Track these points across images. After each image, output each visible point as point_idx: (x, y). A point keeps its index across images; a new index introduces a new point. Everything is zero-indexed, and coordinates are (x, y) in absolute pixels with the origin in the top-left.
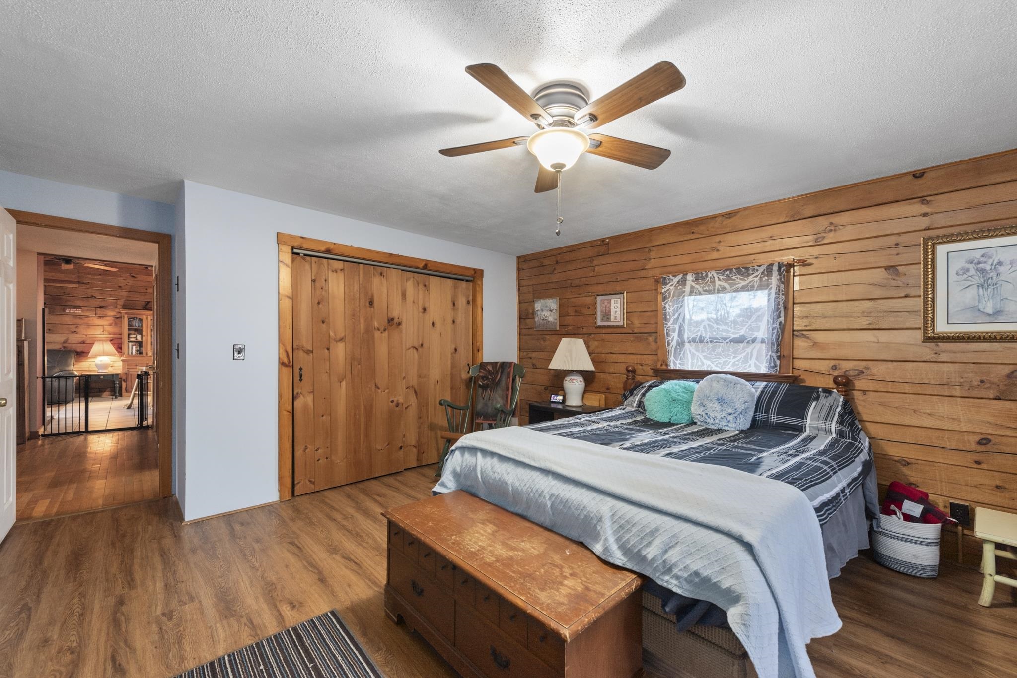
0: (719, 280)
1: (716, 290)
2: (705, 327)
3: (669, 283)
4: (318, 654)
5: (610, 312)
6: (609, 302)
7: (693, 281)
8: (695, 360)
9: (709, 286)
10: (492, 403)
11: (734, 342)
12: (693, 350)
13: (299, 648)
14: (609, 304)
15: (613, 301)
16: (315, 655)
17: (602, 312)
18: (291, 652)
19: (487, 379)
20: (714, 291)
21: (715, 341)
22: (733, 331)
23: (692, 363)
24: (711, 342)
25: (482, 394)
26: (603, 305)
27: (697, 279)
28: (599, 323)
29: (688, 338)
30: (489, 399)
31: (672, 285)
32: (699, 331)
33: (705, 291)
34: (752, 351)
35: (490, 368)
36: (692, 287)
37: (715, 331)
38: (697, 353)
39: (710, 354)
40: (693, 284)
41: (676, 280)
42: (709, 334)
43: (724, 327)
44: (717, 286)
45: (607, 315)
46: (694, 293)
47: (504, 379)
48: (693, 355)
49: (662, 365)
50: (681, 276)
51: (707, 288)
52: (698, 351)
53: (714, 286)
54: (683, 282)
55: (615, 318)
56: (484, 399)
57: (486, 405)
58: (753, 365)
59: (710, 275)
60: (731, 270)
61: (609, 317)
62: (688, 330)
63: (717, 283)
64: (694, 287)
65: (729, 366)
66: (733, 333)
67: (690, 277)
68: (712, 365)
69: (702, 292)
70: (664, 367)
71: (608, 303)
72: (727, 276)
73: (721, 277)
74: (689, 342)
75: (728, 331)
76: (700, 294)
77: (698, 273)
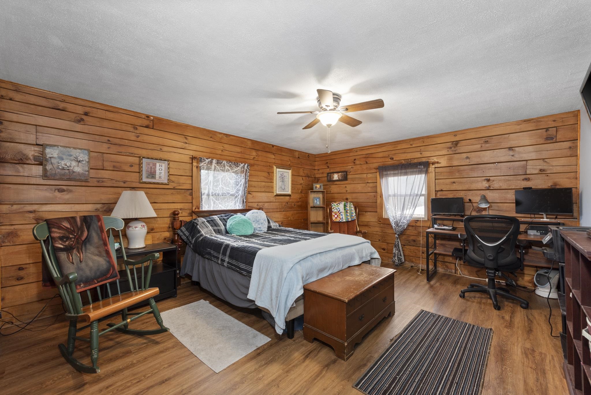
0: (227, 166)
1: (226, 170)
2: (220, 188)
3: (203, 162)
4: (390, 378)
5: (155, 172)
6: (155, 165)
7: (215, 163)
8: (215, 205)
9: (223, 168)
10: (87, 265)
11: (232, 196)
12: (215, 200)
13: (391, 388)
14: (154, 167)
15: (158, 165)
16: (391, 379)
17: (147, 171)
18: (396, 391)
19: (68, 238)
20: (225, 170)
21: (224, 195)
22: (231, 190)
23: (214, 206)
24: (222, 195)
25: (68, 257)
26: (148, 166)
27: (217, 163)
28: (145, 179)
29: (212, 193)
30: (81, 262)
31: (205, 163)
32: (217, 190)
33: (221, 170)
34: (238, 200)
35: (66, 225)
36: (215, 167)
37: (224, 190)
38: (216, 201)
39: (221, 201)
40: (216, 166)
41: (207, 161)
42: (221, 191)
43: (229, 189)
44: (226, 169)
45: (152, 174)
46: (216, 170)
47: (94, 235)
48: (214, 203)
49: (195, 209)
50: (210, 160)
51: (222, 169)
52: (216, 200)
53: (225, 168)
54: (211, 163)
55: (160, 177)
56: (73, 263)
57: (79, 269)
58: (238, 206)
59: (223, 163)
60: (232, 162)
61: (154, 176)
62: (212, 189)
63: (226, 167)
64: (216, 167)
65: (229, 207)
66: (232, 192)
67: (214, 161)
68: (222, 207)
69: (220, 170)
70: (197, 210)
71: (153, 165)
72: (230, 165)
73: (228, 165)
74: (213, 195)
75: (230, 191)
76: (219, 171)
77: (218, 160)
